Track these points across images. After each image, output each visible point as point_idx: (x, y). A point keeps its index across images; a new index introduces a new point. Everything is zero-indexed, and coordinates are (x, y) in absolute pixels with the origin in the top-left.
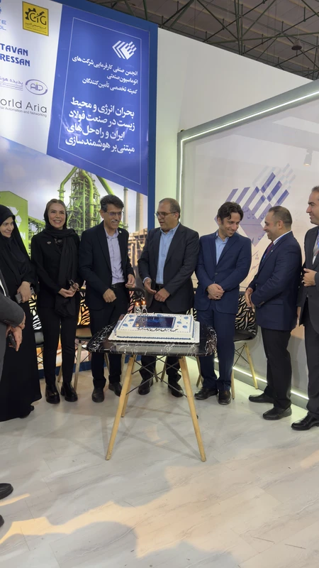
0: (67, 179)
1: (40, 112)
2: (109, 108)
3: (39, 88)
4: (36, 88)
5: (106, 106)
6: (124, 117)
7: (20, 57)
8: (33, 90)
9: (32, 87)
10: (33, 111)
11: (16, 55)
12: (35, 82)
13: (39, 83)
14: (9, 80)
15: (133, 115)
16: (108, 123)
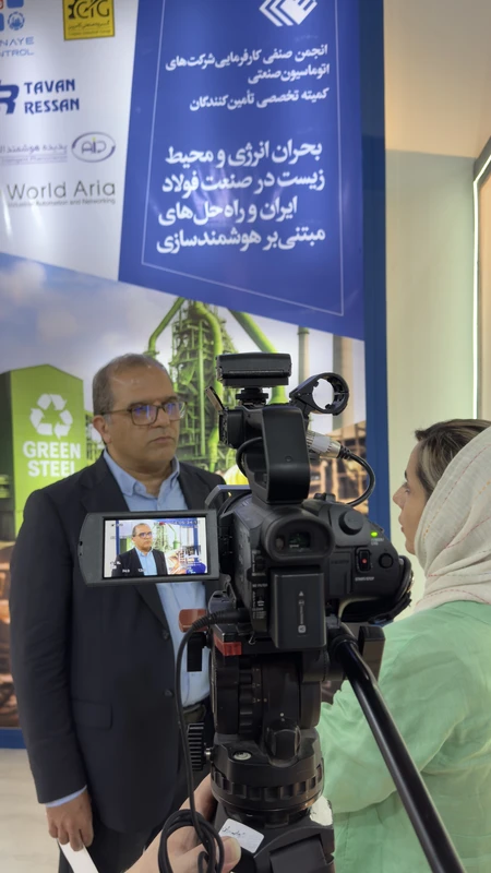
0: (164, 324)
1: (102, 196)
2: (257, 148)
3: (99, 147)
4: (93, 149)
5: (249, 146)
6: (294, 161)
7: (61, 96)
8: (88, 155)
9: (83, 150)
10: (89, 197)
11: (53, 96)
12: (90, 138)
13: (98, 138)
14: (41, 147)
15: (319, 152)
16: (254, 186)
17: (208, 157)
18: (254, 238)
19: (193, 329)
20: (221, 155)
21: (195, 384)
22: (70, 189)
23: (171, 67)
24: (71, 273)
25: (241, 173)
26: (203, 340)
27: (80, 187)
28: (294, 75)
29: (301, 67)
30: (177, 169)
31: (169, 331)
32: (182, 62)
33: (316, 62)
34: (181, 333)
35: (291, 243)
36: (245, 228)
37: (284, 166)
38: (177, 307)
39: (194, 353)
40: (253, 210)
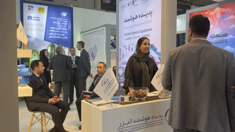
4: (41, 25)
7: (38, 19)
8: (41, 26)
10: (41, 31)
11: (36, 19)
12: (41, 24)
14: (35, 24)
15: (67, 29)
16: (60, 32)
17: (55, 28)
18: (60, 37)
19: (52, 46)
20: (56, 28)
21: (53, 52)
22: (38, 30)
23: (51, 18)
24: (38, 39)
25: (59, 30)
26: (54, 48)
27: (39, 29)
28: (64, 21)
29: (65, 21)
30: (51, 29)
31: (50, 46)
32: (52, 18)
33: (66, 21)
34: (51, 47)
35: (64, 38)
36: (59, 36)
37: (63, 30)
38: (51, 44)
39: (53, 49)
40: (60, 34)
